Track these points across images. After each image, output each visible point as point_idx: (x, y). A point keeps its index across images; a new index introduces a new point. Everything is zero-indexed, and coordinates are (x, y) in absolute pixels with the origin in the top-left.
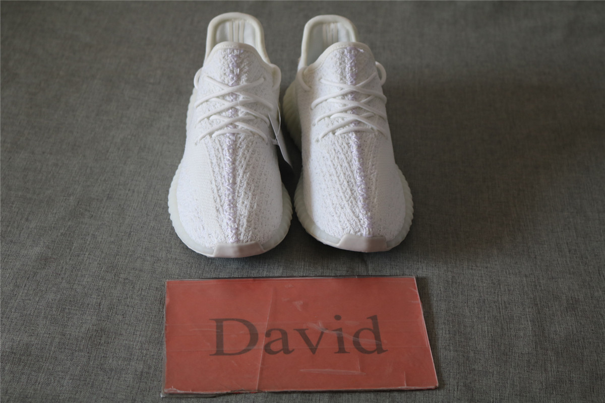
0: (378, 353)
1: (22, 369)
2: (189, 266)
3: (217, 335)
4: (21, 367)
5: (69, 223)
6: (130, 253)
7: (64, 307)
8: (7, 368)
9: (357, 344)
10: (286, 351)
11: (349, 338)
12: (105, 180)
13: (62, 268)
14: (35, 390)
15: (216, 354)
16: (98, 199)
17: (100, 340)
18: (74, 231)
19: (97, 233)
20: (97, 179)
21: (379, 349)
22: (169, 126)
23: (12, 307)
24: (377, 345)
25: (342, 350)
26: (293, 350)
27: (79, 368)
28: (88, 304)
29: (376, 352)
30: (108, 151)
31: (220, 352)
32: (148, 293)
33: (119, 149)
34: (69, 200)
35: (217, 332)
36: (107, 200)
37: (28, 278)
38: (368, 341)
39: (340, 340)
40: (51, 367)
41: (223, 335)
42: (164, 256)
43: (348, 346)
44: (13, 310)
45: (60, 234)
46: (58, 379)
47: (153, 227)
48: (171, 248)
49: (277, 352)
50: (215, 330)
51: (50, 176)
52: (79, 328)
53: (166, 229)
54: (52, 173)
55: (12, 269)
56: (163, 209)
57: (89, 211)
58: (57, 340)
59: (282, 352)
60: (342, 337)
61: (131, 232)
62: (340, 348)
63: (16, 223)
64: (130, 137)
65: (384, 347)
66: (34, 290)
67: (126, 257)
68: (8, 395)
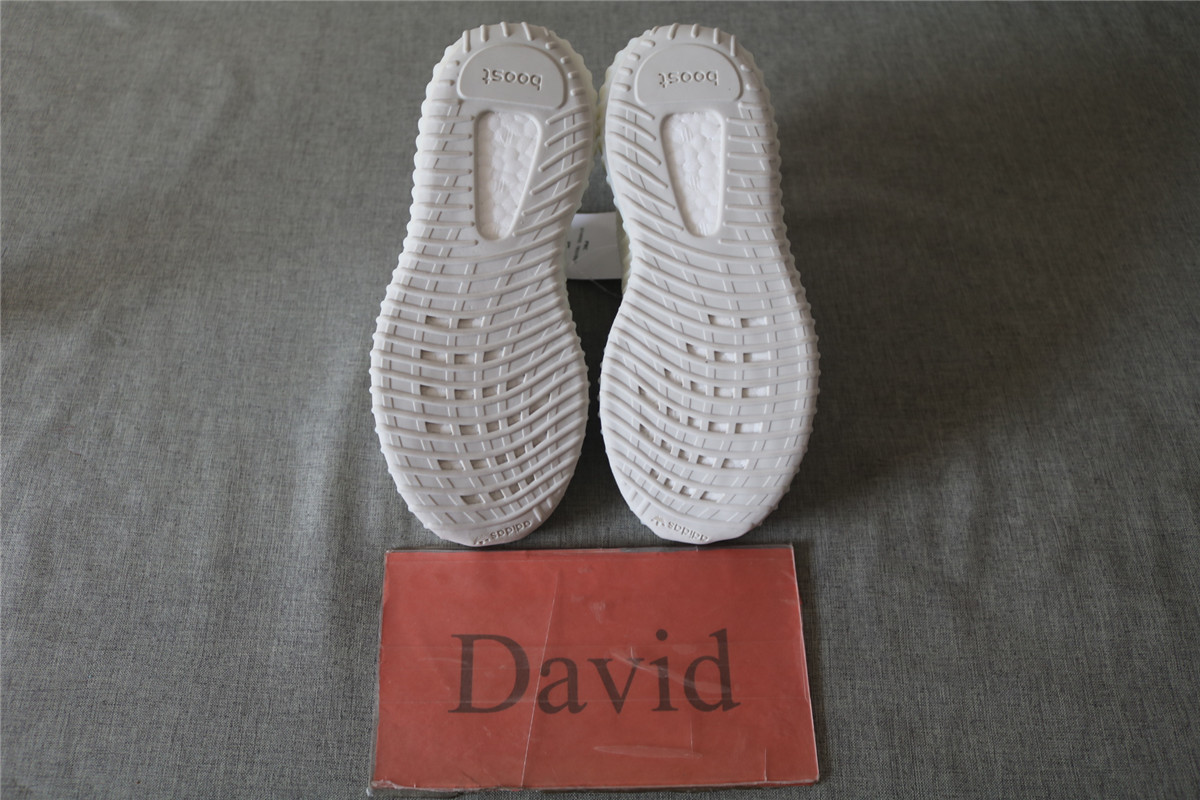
0: (724, 709)
1: (30, 637)
2: (271, 417)
3: (462, 672)
4: (27, 634)
5: (92, 358)
6: (182, 404)
7: (89, 515)
8: (8, 638)
9: (690, 692)
10: (574, 707)
11: (677, 679)
12: (143, 273)
13: (84, 442)
14: (51, 674)
15: (458, 710)
16: (133, 309)
17: (143, 572)
18: (99, 374)
19: (132, 372)
20: (132, 273)
21: (727, 703)
22: (235, 161)
23: (14, 524)
24: (723, 695)
25: (664, 706)
26: (585, 704)
27: (114, 627)
28: (124, 507)
29: (721, 707)
30: (146, 219)
31: (465, 708)
32: (210, 475)
33: (163, 213)
34: (91, 315)
35: (463, 666)
36: (146, 309)
37: (35, 467)
38: (708, 688)
39: (664, 683)
40: (72, 630)
41: (471, 671)
42: (231, 403)
43: (677, 698)
44: (15, 529)
45: (78, 380)
46: (84, 649)
47: (215, 351)
48: (242, 386)
49: (559, 709)
50: (459, 661)
51: (63, 275)
52: (111, 553)
53: (234, 352)
54: (66, 270)
55: (11, 452)
56: (229, 314)
57: (121, 333)
58: (80, 581)
59: (567, 707)
60: (667, 678)
61: (182, 363)
62: (661, 702)
63: (15, 366)
64: (178, 188)
65: (734, 699)
66: (45, 487)
67: (177, 411)
68: (13, 689)
